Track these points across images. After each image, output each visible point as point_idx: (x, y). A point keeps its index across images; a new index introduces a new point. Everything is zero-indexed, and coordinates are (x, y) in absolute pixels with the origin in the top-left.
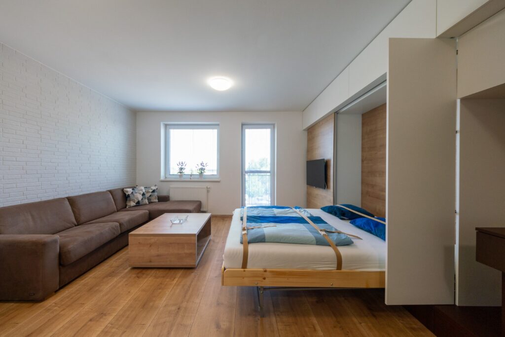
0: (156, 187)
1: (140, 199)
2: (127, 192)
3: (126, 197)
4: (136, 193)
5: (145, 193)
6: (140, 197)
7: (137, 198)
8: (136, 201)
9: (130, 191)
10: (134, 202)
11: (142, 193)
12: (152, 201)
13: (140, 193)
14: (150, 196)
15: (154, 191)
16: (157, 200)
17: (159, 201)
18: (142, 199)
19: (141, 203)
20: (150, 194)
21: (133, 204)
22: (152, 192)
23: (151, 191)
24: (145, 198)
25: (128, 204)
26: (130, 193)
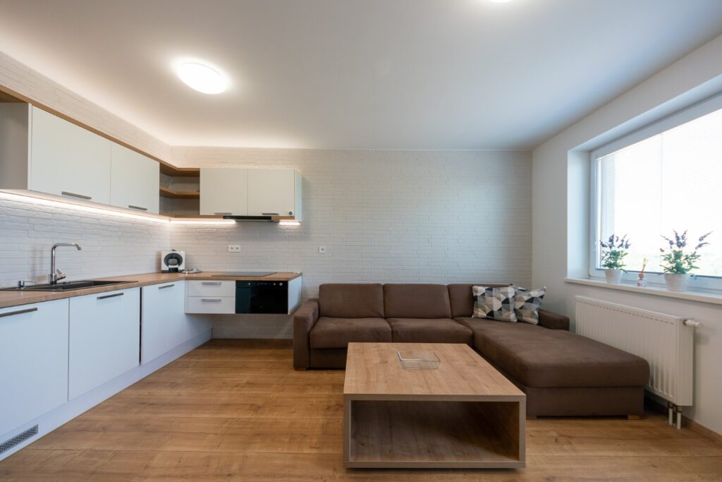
0: (542, 293)
1: (496, 309)
2: (477, 291)
3: (473, 300)
4: (492, 296)
5: (510, 301)
6: (497, 305)
7: (490, 306)
8: (488, 310)
9: (482, 290)
10: (485, 311)
11: (503, 298)
12: (524, 318)
13: (499, 299)
14: (522, 308)
15: (531, 300)
16: (536, 321)
17: (539, 324)
18: (500, 310)
19: (495, 317)
20: (522, 304)
21: (481, 313)
22: (527, 301)
23: (526, 298)
24: (509, 310)
25: (475, 312)
26: (479, 294)
